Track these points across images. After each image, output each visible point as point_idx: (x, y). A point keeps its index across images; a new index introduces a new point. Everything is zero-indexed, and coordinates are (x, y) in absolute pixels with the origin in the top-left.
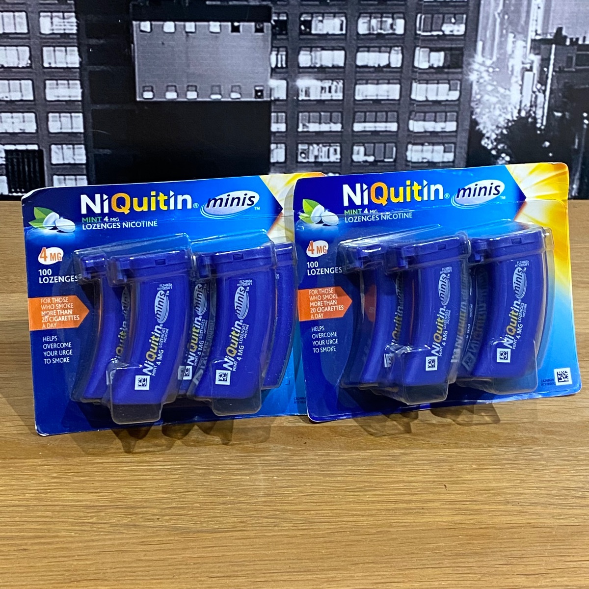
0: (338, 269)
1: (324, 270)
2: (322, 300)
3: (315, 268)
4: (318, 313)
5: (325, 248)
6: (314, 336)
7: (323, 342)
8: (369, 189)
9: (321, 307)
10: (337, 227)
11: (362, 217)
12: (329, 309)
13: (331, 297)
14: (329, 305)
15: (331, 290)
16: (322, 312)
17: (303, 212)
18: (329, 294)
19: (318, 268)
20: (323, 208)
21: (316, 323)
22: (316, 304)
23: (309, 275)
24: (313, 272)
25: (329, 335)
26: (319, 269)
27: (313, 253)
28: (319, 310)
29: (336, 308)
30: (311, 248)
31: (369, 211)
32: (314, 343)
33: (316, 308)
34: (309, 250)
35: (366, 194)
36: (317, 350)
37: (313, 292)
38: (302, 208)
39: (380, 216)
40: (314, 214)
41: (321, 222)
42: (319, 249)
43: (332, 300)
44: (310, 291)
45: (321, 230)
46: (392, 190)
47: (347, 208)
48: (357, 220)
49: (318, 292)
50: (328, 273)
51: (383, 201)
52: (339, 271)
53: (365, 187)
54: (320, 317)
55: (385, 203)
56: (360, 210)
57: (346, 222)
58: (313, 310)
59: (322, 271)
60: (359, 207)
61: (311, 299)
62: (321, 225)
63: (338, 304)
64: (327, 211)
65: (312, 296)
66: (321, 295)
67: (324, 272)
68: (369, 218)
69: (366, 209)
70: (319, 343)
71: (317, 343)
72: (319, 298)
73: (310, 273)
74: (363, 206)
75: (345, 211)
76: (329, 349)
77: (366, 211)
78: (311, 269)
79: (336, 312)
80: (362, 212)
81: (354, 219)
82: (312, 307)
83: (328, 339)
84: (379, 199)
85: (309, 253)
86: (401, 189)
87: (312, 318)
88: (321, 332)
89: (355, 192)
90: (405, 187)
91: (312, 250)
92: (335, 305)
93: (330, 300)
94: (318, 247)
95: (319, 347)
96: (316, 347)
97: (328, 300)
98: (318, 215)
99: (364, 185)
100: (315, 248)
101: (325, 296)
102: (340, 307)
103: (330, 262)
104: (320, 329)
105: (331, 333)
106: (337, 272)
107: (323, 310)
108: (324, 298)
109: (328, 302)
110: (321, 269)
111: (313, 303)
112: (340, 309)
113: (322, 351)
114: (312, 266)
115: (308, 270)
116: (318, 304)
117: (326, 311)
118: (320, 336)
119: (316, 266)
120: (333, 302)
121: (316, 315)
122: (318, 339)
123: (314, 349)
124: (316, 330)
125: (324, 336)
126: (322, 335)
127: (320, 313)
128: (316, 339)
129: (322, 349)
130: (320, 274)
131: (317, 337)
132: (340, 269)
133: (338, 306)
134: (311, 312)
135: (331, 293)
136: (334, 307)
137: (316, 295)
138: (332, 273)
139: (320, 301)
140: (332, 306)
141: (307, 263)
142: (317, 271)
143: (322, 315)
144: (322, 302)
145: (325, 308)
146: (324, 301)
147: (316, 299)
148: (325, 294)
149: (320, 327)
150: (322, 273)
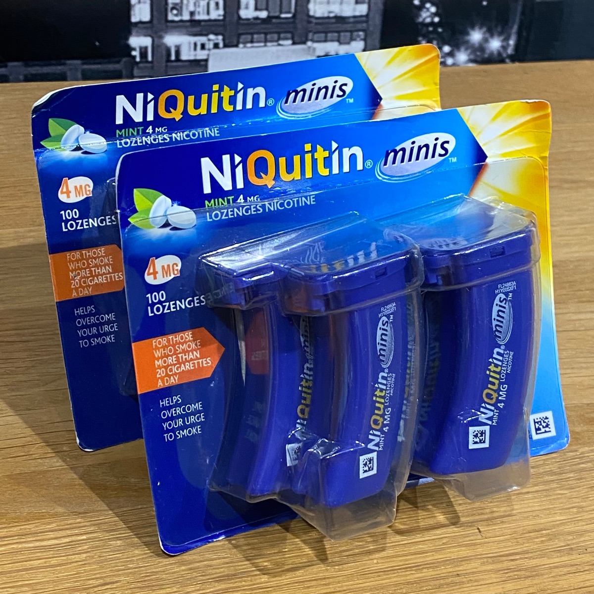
0: (199, 299)
1: (175, 304)
2: (175, 354)
3: (160, 302)
4: (169, 376)
5: (176, 268)
6: (164, 415)
7: (180, 422)
8: (244, 162)
9: (175, 365)
10: (193, 230)
11: (235, 210)
12: (188, 367)
13: (189, 347)
14: (186, 361)
15: (188, 335)
16: (176, 374)
17: (135, 211)
18: (186, 342)
19: (165, 302)
20: (169, 200)
21: (167, 392)
22: (165, 362)
23: (150, 315)
24: (158, 310)
25: (189, 409)
26: (167, 304)
27: (155, 278)
28: (171, 370)
29: (198, 363)
30: (151, 271)
31: (245, 199)
32: (165, 425)
33: (166, 368)
34: (149, 274)
35: (239, 171)
36: (171, 437)
37: (159, 342)
38: (134, 204)
39: (263, 206)
40: (154, 212)
41: (166, 225)
42: (166, 270)
43: (192, 351)
44: (155, 342)
45: (168, 239)
46: (282, 161)
47: (209, 197)
48: (227, 215)
49: (168, 341)
50: (183, 307)
51: (268, 181)
52: (201, 302)
53: (238, 159)
54: (173, 381)
55: (270, 183)
56: (231, 198)
57: (209, 220)
58: (161, 373)
59: (172, 306)
60: (228, 193)
61: (157, 354)
62: (167, 230)
63: (201, 357)
64: (175, 205)
65: (159, 348)
66: (174, 346)
67: (175, 308)
68: (247, 211)
69: (241, 197)
70: (173, 424)
71: (170, 425)
72: (170, 351)
73: (152, 312)
74: (235, 192)
75: (207, 202)
76: (190, 432)
77: (241, 199)
78: (153, 304)
79: (200, 369)
80: (235, 200)
81: (222, 213)
82: (160, 368)
84: (260, 177)
85: (149, 279)
86: (297, 159)
87: (160, 385)
88: (177, 405)
89: (221, 170)
90: (303, 154)
91: (155, 273)
92: (197, 358)
93: (189, 352)
94: (163, 267)
95: (173, 430)
96: (168, 431)
97: (184, 352)
98: (162, 213)
99: (236, 156)
100: (159, 268)
101: (179, 347)
102: (205, 361)
103: (185, 288)
104: (174, 401)
105: (193, 405)
106: (199, 305)
107: (177, 370)
108: (178, 351)
109: (185, 355)
110: (171, 303)
111: (160, 360)
112: (206, 364)
113: (178, 436)
114: (156, 299)
115: (149, 308)
116: (170, 360)
117: (183, 370)
118: (174, 412)
119: (163, 298)
120: (193, 354)
121: (167, 379)
122: (172, 418)
123: (166, 435)
124: (168, 403)
125: (180, 411)
126: (177, 411)
127: (172, 375)
128: (169, 419)
129: (179, 433)
130: (169, 311)
131: (170, 416)
132: (201, 298)
133: (202, 360)
134: (158, 376)
135: (189, 341)
136: (196, 362)
137: (164, 347)
138: (189, 307)
139: (171, 356)
140: (192, 362)
141: (147, 295)
142: (164, 307)
143: (176, 379)
144: (175, 358)
145: (180, 367)
146: (179, 355)
147: (165, 353)
148: (180, 343)
149: (174, 397)
150: (172, 310)
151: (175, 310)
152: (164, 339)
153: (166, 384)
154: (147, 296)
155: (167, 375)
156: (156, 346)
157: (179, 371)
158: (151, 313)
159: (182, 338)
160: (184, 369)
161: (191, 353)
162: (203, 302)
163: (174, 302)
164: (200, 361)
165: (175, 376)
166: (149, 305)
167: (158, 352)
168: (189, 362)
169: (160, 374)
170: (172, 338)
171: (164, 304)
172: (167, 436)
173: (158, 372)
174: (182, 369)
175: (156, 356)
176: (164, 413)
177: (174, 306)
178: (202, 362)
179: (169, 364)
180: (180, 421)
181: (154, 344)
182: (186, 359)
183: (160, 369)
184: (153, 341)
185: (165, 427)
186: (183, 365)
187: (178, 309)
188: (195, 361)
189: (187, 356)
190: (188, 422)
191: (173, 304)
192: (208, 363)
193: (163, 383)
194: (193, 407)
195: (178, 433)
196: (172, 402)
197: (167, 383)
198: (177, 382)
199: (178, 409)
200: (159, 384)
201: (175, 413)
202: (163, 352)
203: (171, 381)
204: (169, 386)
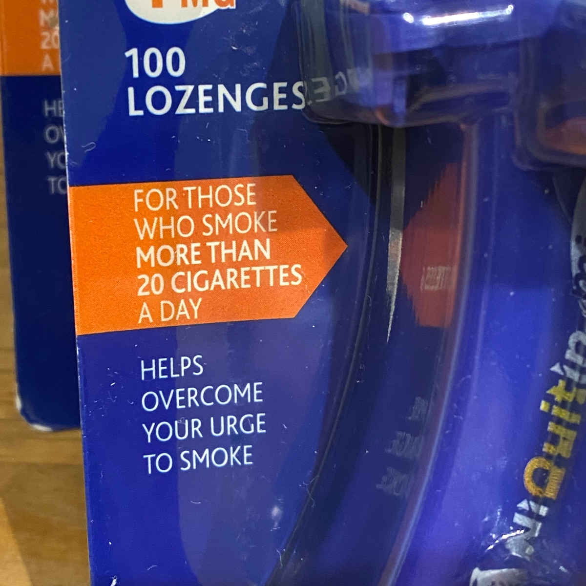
0: (287, 90)
1: (213, 93)
2: (198, 238)
3: (165, 79)
4: (175, 298)
6: (150, 402)
7: (195, 427)
9: (194, 269)
12: (234, 280)
13: (243, 223)
14: (230, 263)
15: (243, 191)
16: (195, 295)
18: (236, 211)
19: (181, 81)
22: (165, 256)
23: (133, 112)
24: (159, 101)
25: (223, 395)
26: (190, 89)
27: (157, 4)
28: (182, 282)
29: (265, 274)
32: (151, 431)
33: (168, 273)
36: (164, 463)
37: (155, 199)
43: (251, 237)
44: (141, 194)
49: (182, 198)
50: (237, 106)
52: (290, 99)
54: (186, 314)
58: (150, 285)
59: (202, 99)
61: (145, 230)
63: (276, 259)
65: (151, 216)
66: (197, 214)
67: (213, 104)
70: (173, 430)
71: (164, 431)
72: (185, 226)
73: (140, 103)
76: (220, 457)
78: (145, 82)
82: (147, 268)
83: (219, 412)
85: (139, 4)
87: (145, 318)
88: (190, 380)
92: (262, 261)
93: (239, 239)
95: (173, 447)
96: (156, 447)
97: (224, 235)
101: (212, 221)
102: (285, 271)
103: (249, 51)
104: (183, 368)
105: (236, 387)
106: (285, 107)
107: (201, 282)
108: (208, 230)
109: (228, 246)
110: (202, 88)
111: (152, 249)
112: (285, 279)
113: (185, 465)
114: (153, 68)
115: (131, 90)
116: (180, 253)
117: (218, 287)
118: (178, 398)
119: (176, 68)
120: (252, 247)
121: (165, 305)
122: (171, 414)
123: (149, 457)
124: (164, 373)
125: (198, 398)
126: (190, 398)
127: (185, 296)
128: (162, 414)
129: (189, 457)
130: (192, 111)
131: (167, 406)
132: (296, 91)
133: (276, 267)
134: (140, 293)
135: (245, 208)
136: (258, 269)
137: (167, 214)
138: (254, 108)
139: (188, 242)
140: (247, 269)
141: (129, 49)
142: (177, 97)
143: (196, 308)
144: (197, 249)
145: (210, 277)
146: (208, 244)
147: (167, 232)
148: (216, 209)
149: (183, 358)
150: (202, 110)
151: (210, 110)
152: (168, 190)
153: (163, 319)
154: (128, 54)
155: (169, 293)
156: (142, 206)
157: (206, 288)
158: (136, 109)
159: (224, 196)
160: (221, 283)
161: (245, 244)
162: (299, 102)
163: (209, 87)
164: (271, 268)
165: (191, 301)
166: (129, 80)
167: (146, 225)
168: (237, 266)
169: (148, 288)
170: (195, 193)
171: (178, 88)
172: (153, 460)
173: (143, 280)
174: (214, 283)
175: (142, 237)
176: (151, 397)
177: (209, 98)
178: (276, 272)
179: (179, 263)
180: (196, 424)
181: (137, 201)
182: (229, 256)
183: (150, 277)
184: (136, 192)
185: (149, 434)
186: (217, 273)
187: (221, 109)
188: (254, 268)
189: (233, 251)
190: (217, 430)
191: (206, 93)
192: (292, 278)
193: (156, 314)
194: (235, 392)
195: (185, 456)
196: (177, 370)
197: (166, 316)
198: (196, 316)
199: (193, 393)
200: (142, 316)
201: (181, 403)
202: (162, 228)
203: (180, 313)
204: (172, 325)
